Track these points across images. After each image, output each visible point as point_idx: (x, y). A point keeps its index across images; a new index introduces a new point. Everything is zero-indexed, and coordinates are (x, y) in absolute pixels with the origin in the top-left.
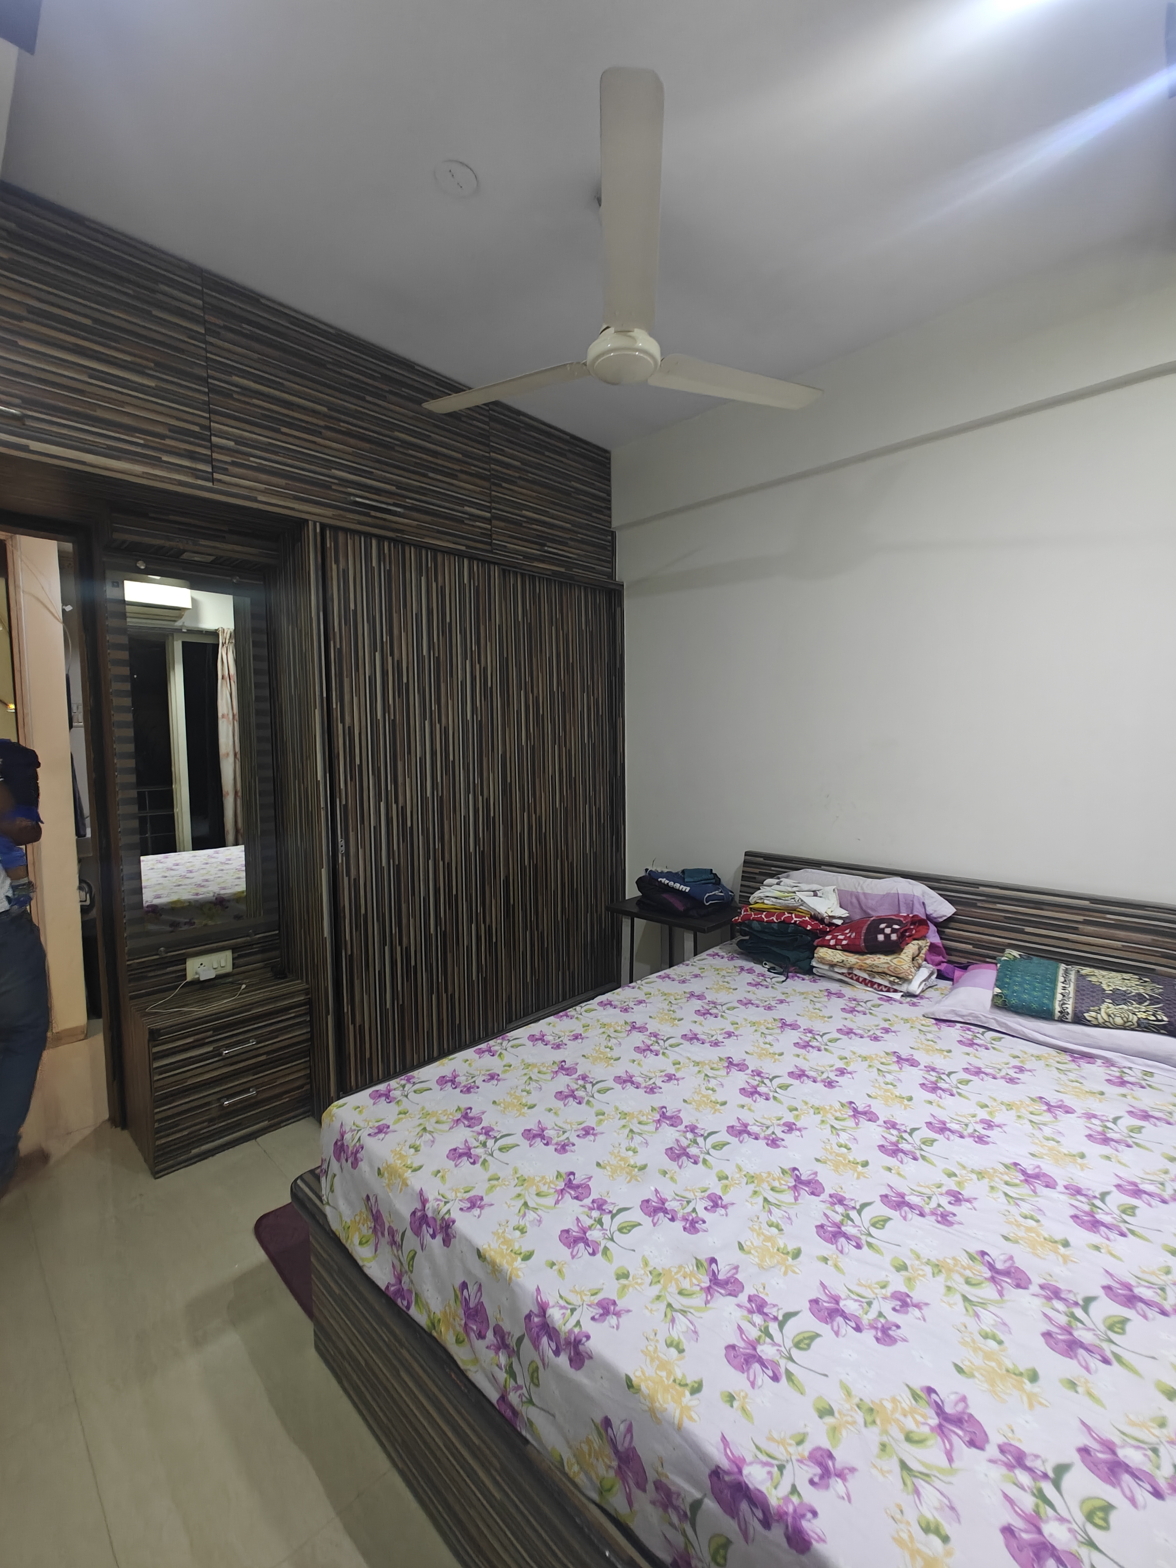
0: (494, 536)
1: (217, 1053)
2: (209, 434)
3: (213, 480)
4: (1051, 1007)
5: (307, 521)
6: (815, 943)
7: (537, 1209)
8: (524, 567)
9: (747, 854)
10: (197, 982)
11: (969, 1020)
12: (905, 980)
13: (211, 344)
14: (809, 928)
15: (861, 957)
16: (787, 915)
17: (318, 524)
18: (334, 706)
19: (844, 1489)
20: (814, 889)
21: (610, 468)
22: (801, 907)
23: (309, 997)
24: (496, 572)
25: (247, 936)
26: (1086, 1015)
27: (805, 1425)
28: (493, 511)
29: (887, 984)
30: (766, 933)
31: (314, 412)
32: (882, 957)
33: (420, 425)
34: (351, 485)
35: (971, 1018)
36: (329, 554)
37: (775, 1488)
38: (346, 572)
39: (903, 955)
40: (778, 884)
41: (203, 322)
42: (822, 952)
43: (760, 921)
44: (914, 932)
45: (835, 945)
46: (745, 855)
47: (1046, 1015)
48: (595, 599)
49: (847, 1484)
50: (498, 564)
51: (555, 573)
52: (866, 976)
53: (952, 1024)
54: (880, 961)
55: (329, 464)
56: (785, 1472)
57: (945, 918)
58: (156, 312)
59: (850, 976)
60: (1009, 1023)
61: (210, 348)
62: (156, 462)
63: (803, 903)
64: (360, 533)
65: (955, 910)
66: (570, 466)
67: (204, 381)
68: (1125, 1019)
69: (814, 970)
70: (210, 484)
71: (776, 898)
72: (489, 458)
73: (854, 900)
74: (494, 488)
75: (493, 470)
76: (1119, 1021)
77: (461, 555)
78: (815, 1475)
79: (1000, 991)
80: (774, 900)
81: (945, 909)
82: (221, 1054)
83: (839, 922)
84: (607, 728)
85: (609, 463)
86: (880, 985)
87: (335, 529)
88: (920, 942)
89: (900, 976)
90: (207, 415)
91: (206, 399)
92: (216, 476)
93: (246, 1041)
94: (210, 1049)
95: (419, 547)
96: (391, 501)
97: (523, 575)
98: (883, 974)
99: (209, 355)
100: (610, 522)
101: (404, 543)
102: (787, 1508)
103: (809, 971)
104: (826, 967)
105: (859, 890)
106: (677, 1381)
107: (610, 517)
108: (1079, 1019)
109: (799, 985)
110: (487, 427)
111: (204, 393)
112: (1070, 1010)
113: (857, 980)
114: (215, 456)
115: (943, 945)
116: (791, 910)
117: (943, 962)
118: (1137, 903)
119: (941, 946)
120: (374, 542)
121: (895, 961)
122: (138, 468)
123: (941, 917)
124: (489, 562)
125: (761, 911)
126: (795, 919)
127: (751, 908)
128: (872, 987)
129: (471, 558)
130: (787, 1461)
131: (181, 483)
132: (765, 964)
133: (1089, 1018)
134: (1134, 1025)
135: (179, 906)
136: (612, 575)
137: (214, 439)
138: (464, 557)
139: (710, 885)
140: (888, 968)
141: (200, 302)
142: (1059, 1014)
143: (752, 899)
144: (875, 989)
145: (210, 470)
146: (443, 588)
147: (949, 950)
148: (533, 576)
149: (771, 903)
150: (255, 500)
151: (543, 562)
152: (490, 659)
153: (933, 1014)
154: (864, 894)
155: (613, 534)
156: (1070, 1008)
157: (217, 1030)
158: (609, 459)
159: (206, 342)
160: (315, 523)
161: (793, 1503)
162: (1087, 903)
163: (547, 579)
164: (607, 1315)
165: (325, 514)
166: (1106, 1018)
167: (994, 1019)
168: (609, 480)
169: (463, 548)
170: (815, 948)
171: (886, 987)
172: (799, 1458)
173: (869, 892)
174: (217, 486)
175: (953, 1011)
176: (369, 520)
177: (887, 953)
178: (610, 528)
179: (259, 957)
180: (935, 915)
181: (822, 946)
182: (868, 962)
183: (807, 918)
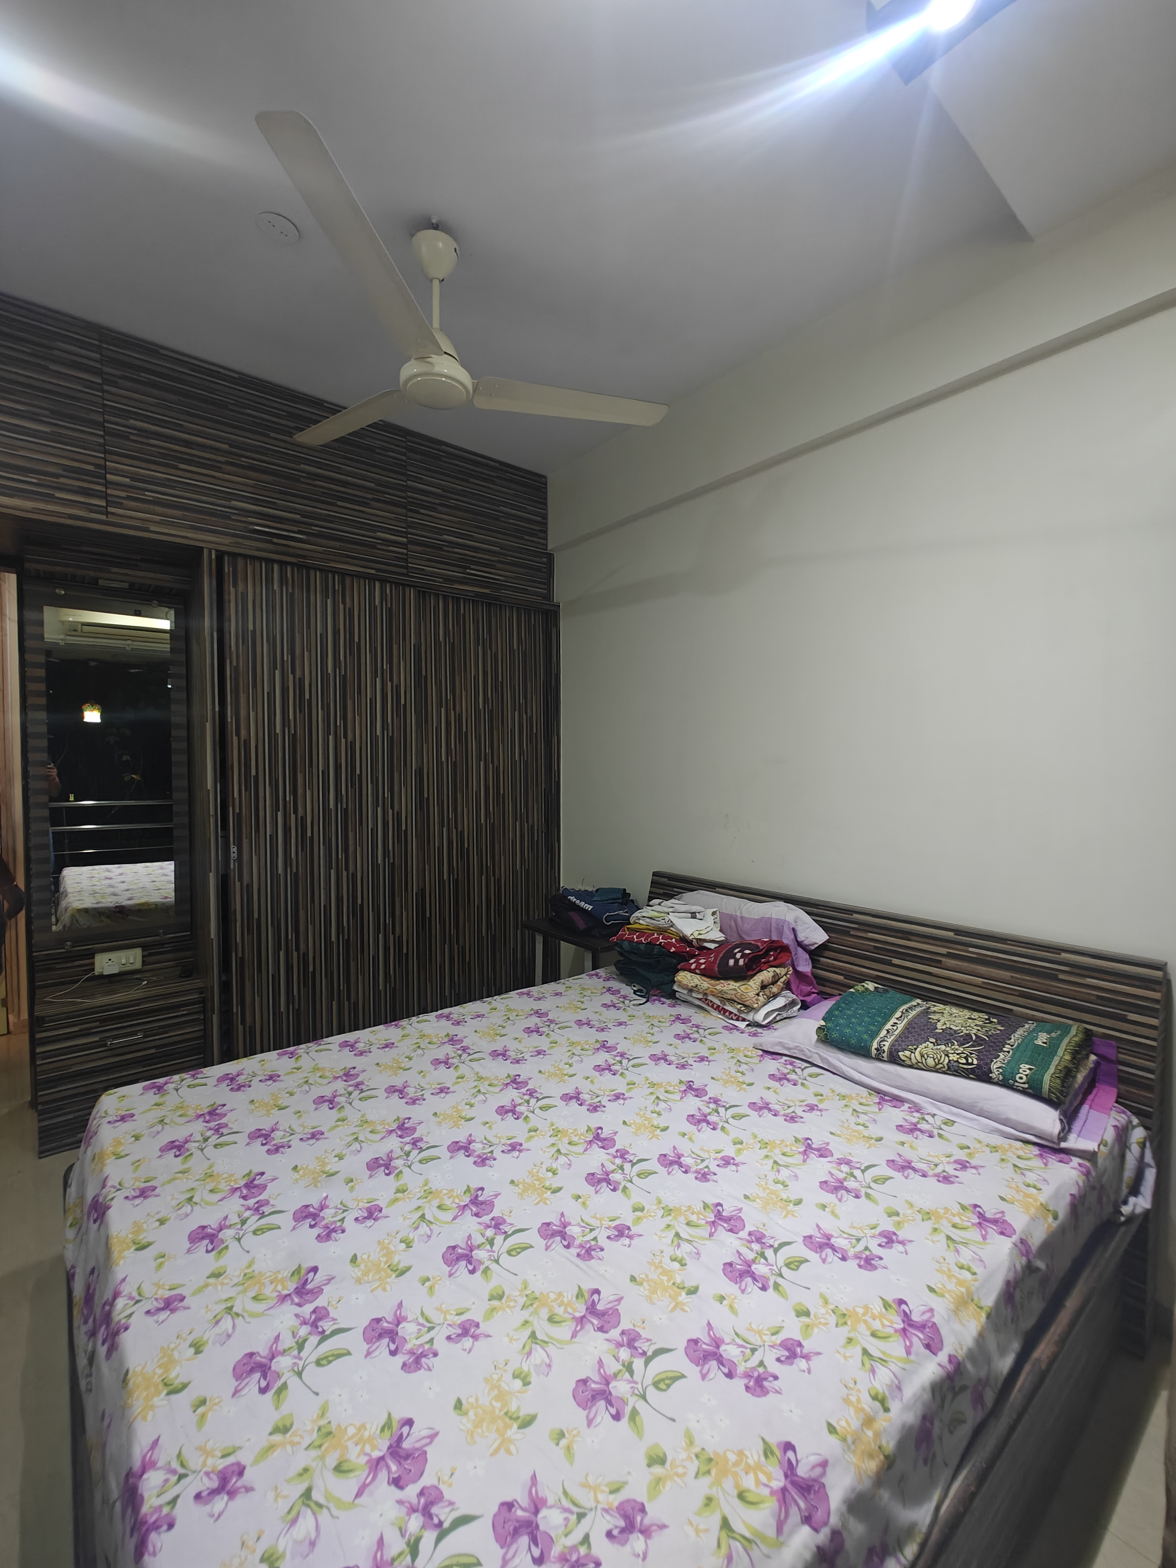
0: (410, 560)
1: (102, 1043)
2: (104, 472)
3: (107, 513)
4: (868, 1044)
5: (202, 548)
6: (679, 967)
7: (431, 1223)
8: (442, 589)
9: (655, 874)
10: (101, 977)
11: (795, 1053)
12: (750, 1009)
13: (107, 391)
14: (673, 950)
15: (712, 982)
16: (656, 935)
17: (213, 552)
18: (229, 720)
19: (643, 1547)
20: (692, 911)
21: (546, 493)
22: (671, 929)
23: (203, 995)
24: (412, 594)
25: (158, 936)
26: (900, 1053)
27: (629, 1473)
28: (409, 536)
29: (735, 1011)
30: (635, 953)
31: (217, 450)
32: (732, 983)
33: (330, 458)
34: (252, 515)
35: (796, 1051)
36: (226, 578)
37: (566, 1535)
38: (244, 595)
39: (751, 983)
40: (659, 904)
41: (99, 373)
42: (684, 977)
43: (631, 941)
44: (772, 958)
45: (695, 969)
46: (653, 875)
47: (863, 1052)
48: (530, 620)
49: (649, 1542)
50: (412, 586)
51: (478, 594)
52: (718, 1003)
53: (779, 1057)
54: (729, 987)
55: (230, 497)
56: (583, 1521)
57: (816, 946)
58: (53, 367)
59: (705, 1003)
60: (830, 1059)
61: (106, 396)
62: (49, 498)
63: (673, 925)
64: (260, 559)
65: (828, 938)
66: (499, 491)
67: (100, 425)
68: (937, 1060)
69: (677, 995)
70: (104, 517)
71: (651, 918)
72: (406, 486)
73: (733, 924)
74: (410, 514)
75: (410, 497)
76: (931, 1062)
77: (372, 579)
78: (616, 1527)
79: (824, 1024)
80: (648, 920)
81: (817, 936)
82: (105, 1045)
83: (712, 946)
84: (542, 746)
85: (546, 488)
86: (731, 1013)
87: (234, 556)
88: (778, 970)
89: (747, 1003)
90: (102, 456)
91: (102, 441)
92: (110, 509)
93: (135, 1033)
94: (96, 1039)
95: (324, 571)
96: (296, 529)
97: (445, 597)
98: (731, 1001)
99: (106, 402)
100: (546, 545)
101: (308, 568)
102: (571, 1556)
103: (672, 995)
104: (685, 992)
105: (738, 914)
106: (509, 1414)
107: (546, 539)
108: (894, 1059)
109: (660, 1009)
110: (404, 458)
111: (100, 436)
112: (886, 1048)
113: (712, 1007)
114: (109, 491)
115: (812, 973)
116: (662, 931)
117: (814, 993)
118: (1002, 936)
119: (810, 974)
120: (276, 567)
121: (742, 988)
122: (29, 504)
123: (813, 945)
124: (404, 585)
125: (635, 931)
126: (661, 941)
127: (628, 928)
128: (724, 1014)
129: (383, 581)
130: (591, 1509)
131: (71, 517)
132: (634, 986)
133: (903, 1058)
134: (944, 1067)
135: (145, 907)
136: (549, 596)
137: (108, 476)
138: (374, 580)
139: (616, 904)
140: (735, 995)
141: (98, 356)
142: (875, 1051)
143: (632, 920)
144: (727, 1017)
145: (104, 504)
146: (351, 610)
147: (821, 981)
148: (457, 597)
149: (645, 924)
150: (147, 530)
151: (466, 584)
152: (405, 676)
153: (761, 1045)
154: (742, 917)
155: (550, 557)
156: (886, 1046)
157: (104, 1021)
158: (546, 484)
159: (103, 391)
160: (210, 550)
161: (579, 1553)
162: (951, 934)
163: (473, 600)
164: (465, 1337)
165: (224, 542)
166: (919, 1058)
167: (817, 1053)
168: (545, 504)
169: (373, 572)
170: (678, 971)
171: (736, 1015)
172: (606, 1507)
173: (746, 916)
174: (111, 519)
175: (781, 1043)
176: (271, 547)
177: (737, 979)
178: (546, 550)
179: (170, 956)
180: (806, 942)
181: (684, 970)
182: (718, 987)
183: (674, 940)
